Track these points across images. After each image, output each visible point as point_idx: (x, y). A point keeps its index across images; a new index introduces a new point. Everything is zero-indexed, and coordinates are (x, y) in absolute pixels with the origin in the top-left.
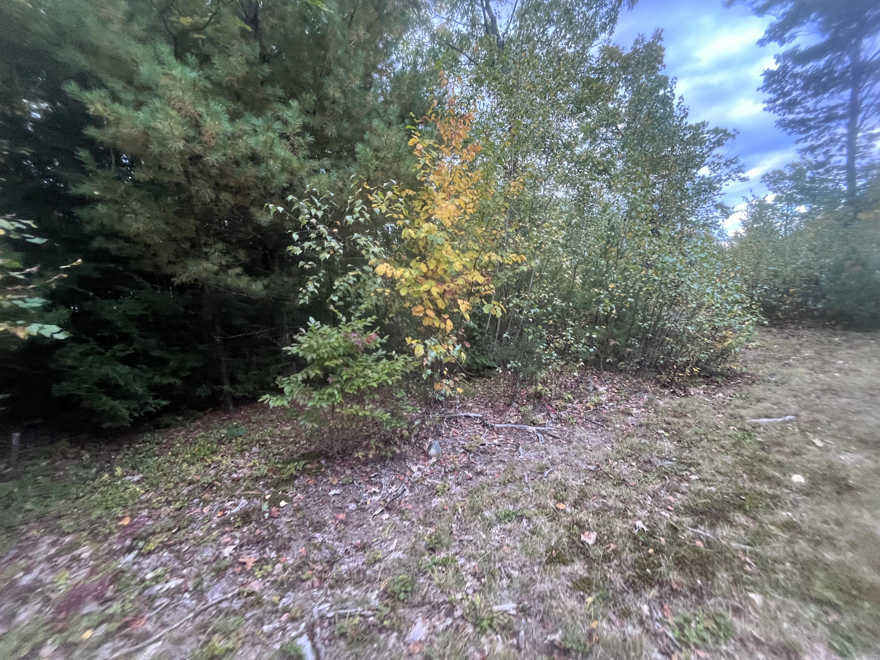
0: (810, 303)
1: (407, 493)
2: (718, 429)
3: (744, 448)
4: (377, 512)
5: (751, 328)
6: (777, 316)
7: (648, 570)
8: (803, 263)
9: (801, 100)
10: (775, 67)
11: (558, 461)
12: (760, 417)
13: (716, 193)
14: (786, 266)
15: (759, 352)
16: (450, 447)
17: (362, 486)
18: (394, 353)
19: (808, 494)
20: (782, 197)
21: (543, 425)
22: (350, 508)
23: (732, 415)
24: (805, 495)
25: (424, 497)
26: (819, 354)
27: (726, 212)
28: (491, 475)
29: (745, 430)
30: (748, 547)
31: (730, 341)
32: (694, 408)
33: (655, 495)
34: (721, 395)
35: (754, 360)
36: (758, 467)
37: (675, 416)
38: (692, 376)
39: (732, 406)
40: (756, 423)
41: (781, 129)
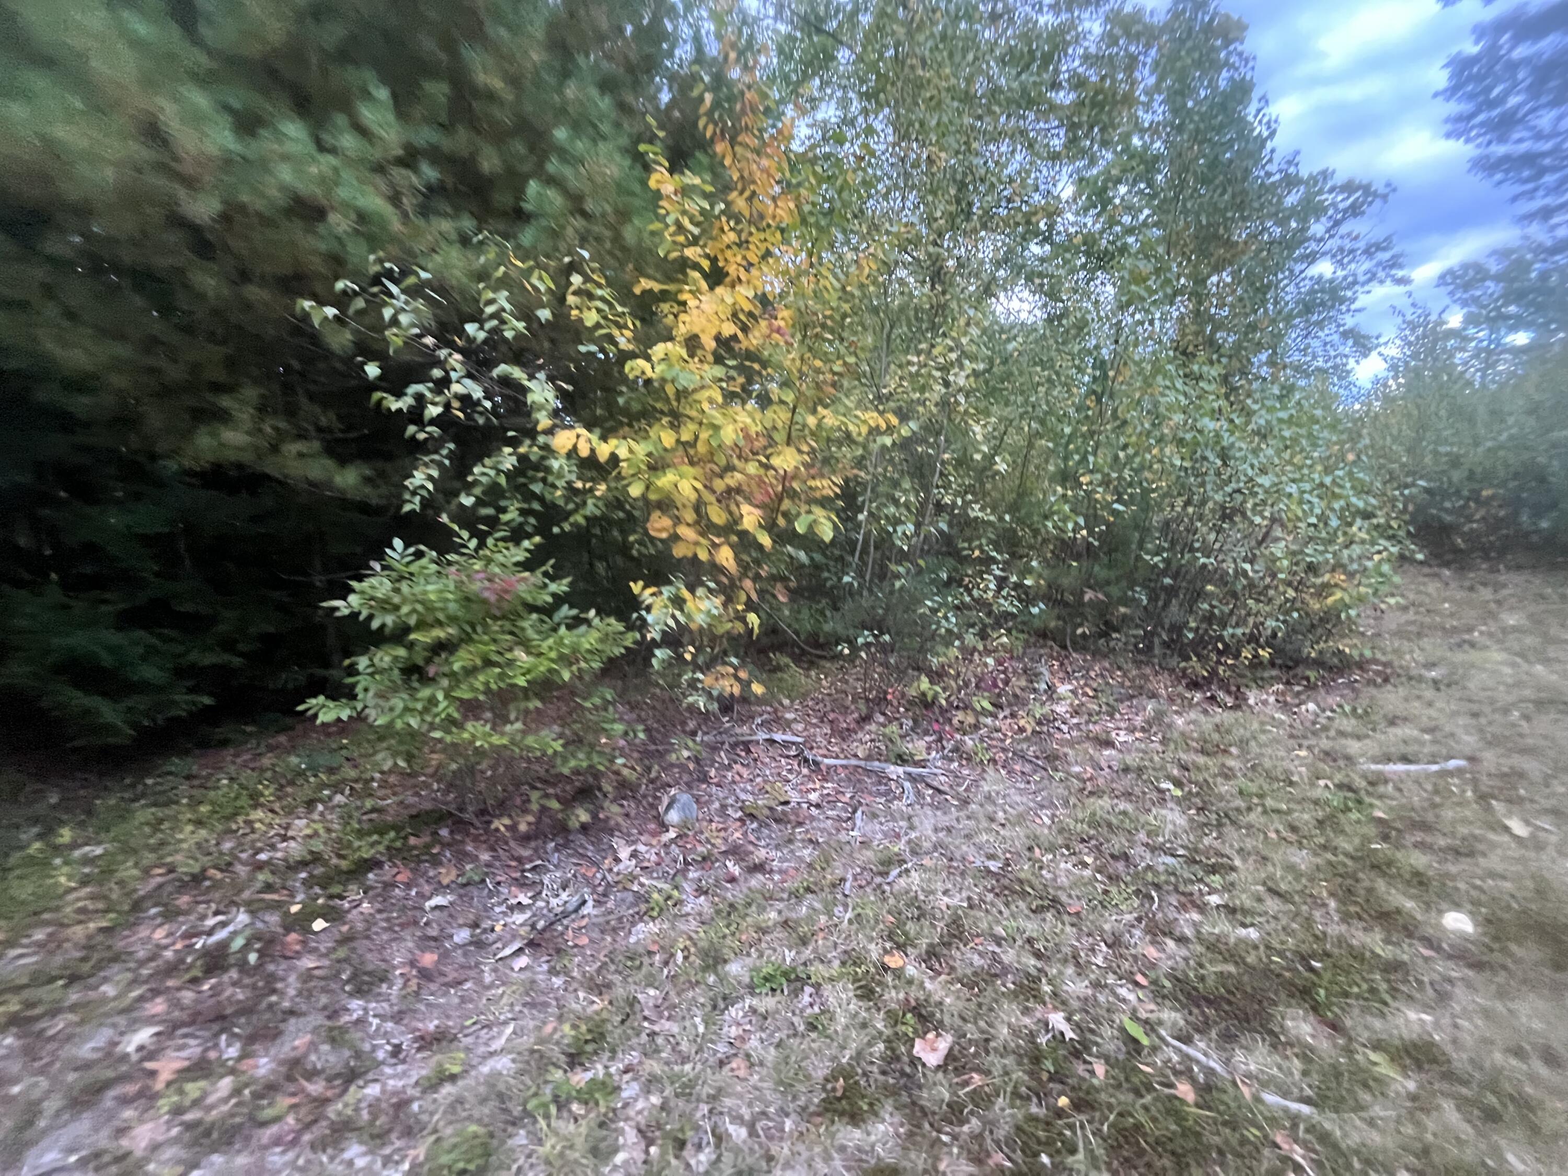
0: (1524, 518)
1: (588, 909)
2: (1291, 784)
3: (1343, 832)
4: (508, 951)
5: (1386, 568)
6: (1453, 544)
7: (1045, 1159)
8: (1511, 438)
9: (1526, 115)
10: (1472, 49)
11: (927, 845)
12: (1388, 759)
13: (1344, 308)
14: (1476, 444)
15: (1411, 615)
16: (717, 805)
17: (504, 890)
18: (592, 613)
19: (1478, 966)
20: (1480, 314)
21: (922, 764)
22: (456, 939)
23: (1327, 754)
24: (1471, 966)
25: (620, 919)
26: (1540, 622)
27: (1364, 346)
28: (781, 872)
29: (1350, 788)
30: (1305, 1109)
31: (1339, 595)
32: (1248, 734)
33: (1115, 943)
34: (1311, 706)
35: (1400, 633)
36: (1367, 884)
37: (1203, 752)
38: (1256, 663)
39: (1332, 733)
40: (1380, 773)
41: (1480, 176)
